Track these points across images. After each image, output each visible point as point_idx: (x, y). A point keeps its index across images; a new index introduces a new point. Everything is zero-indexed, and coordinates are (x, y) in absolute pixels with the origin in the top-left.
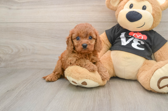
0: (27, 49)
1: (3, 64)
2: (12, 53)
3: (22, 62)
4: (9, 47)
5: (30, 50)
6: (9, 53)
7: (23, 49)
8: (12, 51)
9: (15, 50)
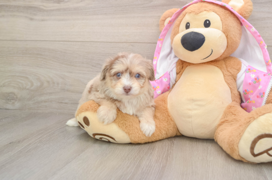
0: (54, 83)
1: (17, 105)
2: (32, 88)
4: (27, 78)
5: (58, 84)
6: (28, 87)
7: (48, 82)
8: (32, 85)
9: (36, 84)
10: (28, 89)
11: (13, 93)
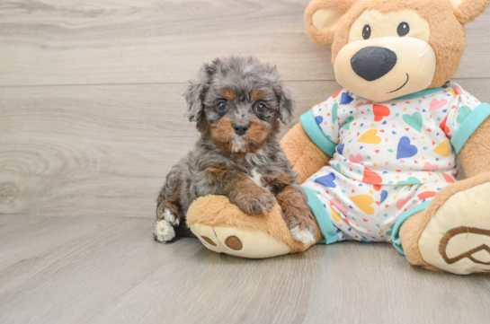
0: (87, 161)
2: (47, 172)
3: (72, 196)
4: (37, 154)
5: (95, 162)
6: (39, 171)
7: (77, 160)
8: (47, 166)
9: (55, 164)
10: (39, 175)
11: (12, 184)
